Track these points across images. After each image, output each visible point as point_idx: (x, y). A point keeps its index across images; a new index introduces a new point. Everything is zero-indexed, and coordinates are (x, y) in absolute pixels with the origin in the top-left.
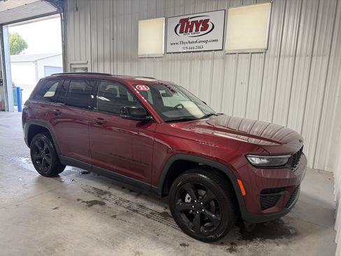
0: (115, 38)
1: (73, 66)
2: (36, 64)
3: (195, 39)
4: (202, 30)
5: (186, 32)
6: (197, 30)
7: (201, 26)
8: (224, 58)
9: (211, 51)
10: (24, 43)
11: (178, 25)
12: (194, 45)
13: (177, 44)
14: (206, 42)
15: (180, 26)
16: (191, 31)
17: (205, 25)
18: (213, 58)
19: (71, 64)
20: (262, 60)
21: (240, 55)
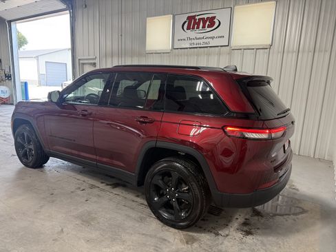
0: (123, 35)
1: (81, 62)
2: (38, 60)
3: (202, 35)
4: (209, 27)
5: (193, 28)
6: (204, 27)
7: (208, 23)
8: (230, 54)
9: (218, 46)
10: (24, 39)
11: (185, 22)
12: (201, 41)
13: (184, 40)
14: (213, 38)
15: (187, 23)
16: (198, 28)
17: (211, 21)
18: (219, 54)
19: (79, 60)
20: (266, 56)
21: (245, 51)
